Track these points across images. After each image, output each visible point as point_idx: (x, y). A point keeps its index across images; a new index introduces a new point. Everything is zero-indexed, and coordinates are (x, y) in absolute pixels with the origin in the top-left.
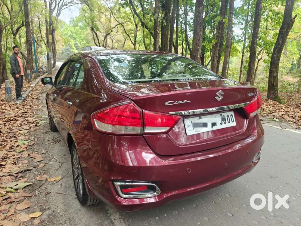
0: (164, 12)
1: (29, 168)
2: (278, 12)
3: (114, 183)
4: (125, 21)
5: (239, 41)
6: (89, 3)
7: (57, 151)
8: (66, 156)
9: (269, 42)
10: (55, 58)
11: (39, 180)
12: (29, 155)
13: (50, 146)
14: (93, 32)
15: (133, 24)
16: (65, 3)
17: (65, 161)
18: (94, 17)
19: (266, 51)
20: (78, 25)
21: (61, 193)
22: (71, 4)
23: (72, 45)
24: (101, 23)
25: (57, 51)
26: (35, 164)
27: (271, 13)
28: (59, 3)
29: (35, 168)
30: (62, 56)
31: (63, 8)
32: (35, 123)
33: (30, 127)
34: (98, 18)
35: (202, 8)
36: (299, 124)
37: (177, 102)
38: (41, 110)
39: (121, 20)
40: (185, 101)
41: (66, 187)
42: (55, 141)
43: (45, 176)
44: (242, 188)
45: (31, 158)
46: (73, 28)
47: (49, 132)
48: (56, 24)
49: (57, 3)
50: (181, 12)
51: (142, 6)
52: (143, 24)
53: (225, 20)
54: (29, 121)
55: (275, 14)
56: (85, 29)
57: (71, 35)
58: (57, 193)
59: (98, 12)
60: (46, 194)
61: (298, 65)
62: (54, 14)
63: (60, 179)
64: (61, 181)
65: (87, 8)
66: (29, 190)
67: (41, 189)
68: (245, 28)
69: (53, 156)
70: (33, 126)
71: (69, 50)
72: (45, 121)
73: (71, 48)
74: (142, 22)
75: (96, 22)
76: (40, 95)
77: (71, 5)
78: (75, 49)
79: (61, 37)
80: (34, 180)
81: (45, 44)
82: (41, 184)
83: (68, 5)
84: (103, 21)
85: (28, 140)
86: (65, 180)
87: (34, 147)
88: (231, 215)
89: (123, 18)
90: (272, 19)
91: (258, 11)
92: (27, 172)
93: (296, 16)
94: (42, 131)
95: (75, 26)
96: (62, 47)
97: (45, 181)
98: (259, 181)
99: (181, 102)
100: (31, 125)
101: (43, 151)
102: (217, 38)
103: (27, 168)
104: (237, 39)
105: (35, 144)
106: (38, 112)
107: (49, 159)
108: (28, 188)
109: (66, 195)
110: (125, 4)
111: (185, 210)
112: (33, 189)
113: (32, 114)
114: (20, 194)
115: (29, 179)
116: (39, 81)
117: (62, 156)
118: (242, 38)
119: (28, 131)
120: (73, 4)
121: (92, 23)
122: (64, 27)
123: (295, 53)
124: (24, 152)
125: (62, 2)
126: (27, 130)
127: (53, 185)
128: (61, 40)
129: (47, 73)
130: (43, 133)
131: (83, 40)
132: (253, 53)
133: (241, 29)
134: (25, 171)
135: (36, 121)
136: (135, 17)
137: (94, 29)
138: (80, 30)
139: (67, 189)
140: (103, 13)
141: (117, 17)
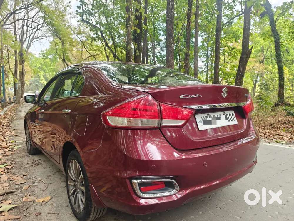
0: (137, 44)
1: (11, 190)
2: (233, 47)
3: (132, 181)
4: (97, 53)
5: (202, 72)
6: (61, 37)
7: (39, 173)
8: (50, 177)
9: (228, 73)
10: (23, 89)
11: (25, 202)
12: (9, 178)
13: (31, 169)
14: (64, 63)
15: (105, 56)
16: (36, 36)
17: (51, 182)
18: (65, 50)
19: (226, 81)
20: (48, 57)
21: (53, 213)
22: (42, 37)
23: (41, 76)
24: (72, 55)
25: (25, 81)
26: (17, 186)
27: (227, 49)
28: (30, 36)
29: (17, 190)
30: (30, 87)
31: (34, 41)
32: (9, 148)
33: (5, 152)
34: (69, 50)
35: (172, 40)
36: (270, 138)
37: (190, 96)
38: (14, 136)
39: (92, 52)
40: (197, 95)
41: (58, 207)
42: (36, 164)
43: (31, 198)
44: (241, 193)
45: (12, 180)
46: (42, 60)
47: (27, 155)
48: (26, 55)
49: (28, 36)
50: (149, 46)
51: (113, 40)
52: (115, 56)
53: (191, 52)
54: (2, 146)
55: (230, 50)
56: (55, 61)
57: (41, 67)
58: (48, 213)
59: (70, 45)
60: (37, 215)
61: (253, 93)
62: (25, 46)
63: (49, 199)
64: (51, 201)
65: (58, 41)
66: (16, 212)
67: (29, 211)
68: (207, 61)
69: (36, 177)
70: (7, 151)
71: (38, 81)
72: (20, 146)
73: (40, 80)
74: (113, 54)
75: (67, 54)
76: (10, 123)
77: (42, 39)
78: (44, 80)
79: (31, 68)
80: (19, 201)
81: (13, 75)
82: (28, 206)
83: (40, 38)
84: (74, 53)
85: (5, 164)
86: (55, 200)
87: (13, 170)
88: (239, 218)
89: (95, 50)
90: (228, 53)
91: (217, 45)
92: (9, 195)
93: (252, 47)
94: (20, 155)
95: (45, 58)
96: (30, 78)
97: (32, 202)
98: (254, 186)
99: (194, 96)
100: (6, 150)
101: (25, 174)
102: (185, 67)
103: (9, 191)
104: (200, 70)
105: (14, 167)
106: (11, 138)
107: (32, 181)
108: (13, 210)
109: (59, 215)
110: (97, 37)
111: (193, 217)
112: (19, 211)
113: (4, 139)
114: (6, 217)
115: (14, 201)
116: (7, 110)
117: (47, 177)
118: (204, 69)
119: (3, 156)
120: (44, 37)
121: (64, 55)
122: (33, 59)
123: (249, 83)
124: (3, 176)
125: (33, 36)
126: (1, 155)
127: (42, 206)
128: (30, 71)
129: (15, 103)
130: (20, 157)
131: (52, 71)
132: (217, 81)
133: (203, 61)
134: (7, 194)
135: (11, 145)
136: (106, 50)
137: (66, 60)
138: (50, 63)
139: (60, 208)
140: (74, 46)
141: (89, 50)
